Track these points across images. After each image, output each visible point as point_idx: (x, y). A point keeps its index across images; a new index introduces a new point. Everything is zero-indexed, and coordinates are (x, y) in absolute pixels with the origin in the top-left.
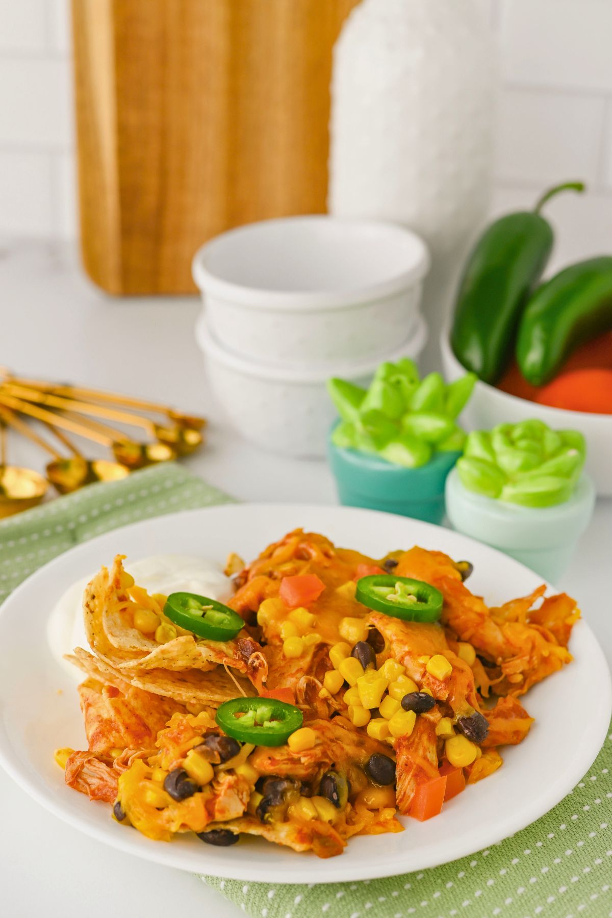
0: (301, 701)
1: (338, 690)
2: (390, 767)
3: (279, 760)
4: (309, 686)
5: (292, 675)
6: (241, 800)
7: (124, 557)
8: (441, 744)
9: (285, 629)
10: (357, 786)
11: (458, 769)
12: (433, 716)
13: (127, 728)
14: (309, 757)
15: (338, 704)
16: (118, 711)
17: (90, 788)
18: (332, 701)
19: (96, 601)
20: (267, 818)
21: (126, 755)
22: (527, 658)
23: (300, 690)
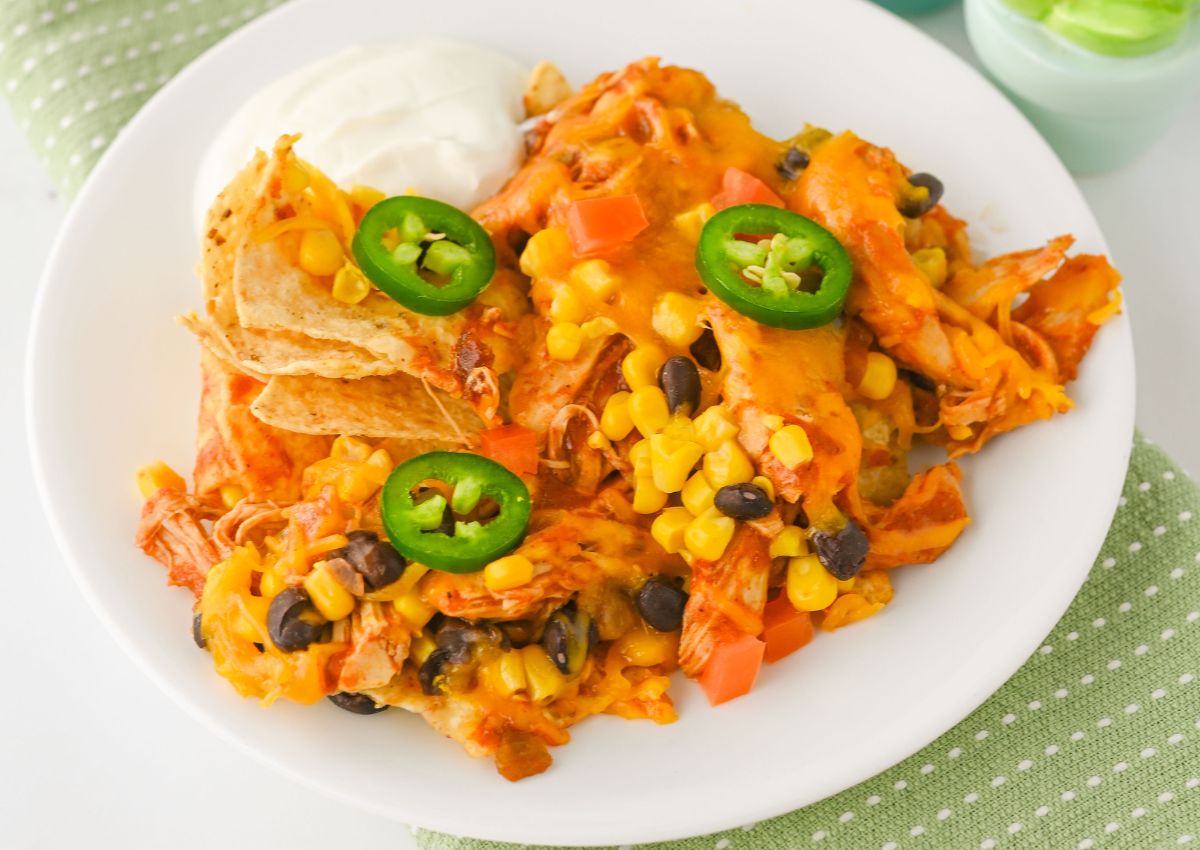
0: (552, 453)
1: (624, 436)
2: (676, 603)
3: (465, 600)
4: (576, 422)
5: (550, 398)
6: (392, 658)
7: (296, 138)
8: (779, 571)
9: (560, 300)
10: (609, 630)
11: (803, 613)
12: (767, 527)
13: (248, 466)
14: (517, 601)
15: (621, 461)
16: (237, 432)
17: (173, 560)
18: (611, 454)
19: (233, 219)
20: (438, 684)
21: (237, 516)
22: (986, 402)
23: (556, 432)
